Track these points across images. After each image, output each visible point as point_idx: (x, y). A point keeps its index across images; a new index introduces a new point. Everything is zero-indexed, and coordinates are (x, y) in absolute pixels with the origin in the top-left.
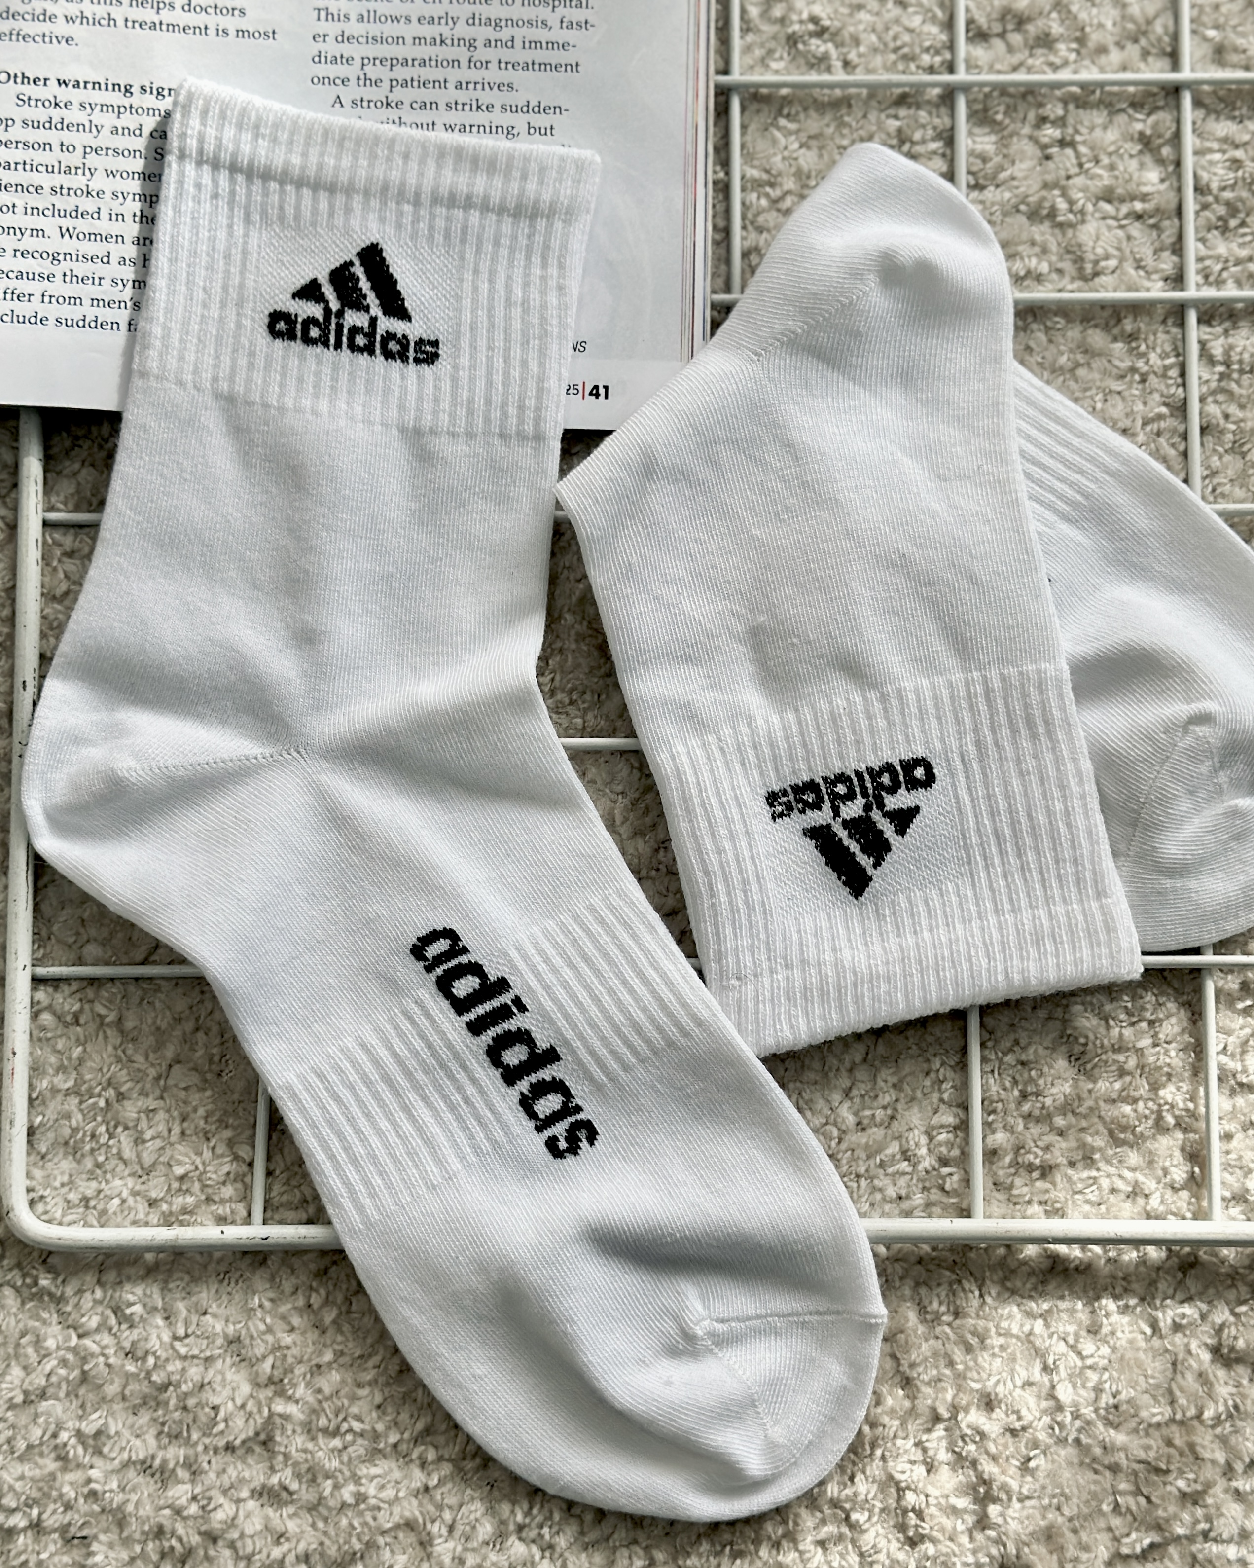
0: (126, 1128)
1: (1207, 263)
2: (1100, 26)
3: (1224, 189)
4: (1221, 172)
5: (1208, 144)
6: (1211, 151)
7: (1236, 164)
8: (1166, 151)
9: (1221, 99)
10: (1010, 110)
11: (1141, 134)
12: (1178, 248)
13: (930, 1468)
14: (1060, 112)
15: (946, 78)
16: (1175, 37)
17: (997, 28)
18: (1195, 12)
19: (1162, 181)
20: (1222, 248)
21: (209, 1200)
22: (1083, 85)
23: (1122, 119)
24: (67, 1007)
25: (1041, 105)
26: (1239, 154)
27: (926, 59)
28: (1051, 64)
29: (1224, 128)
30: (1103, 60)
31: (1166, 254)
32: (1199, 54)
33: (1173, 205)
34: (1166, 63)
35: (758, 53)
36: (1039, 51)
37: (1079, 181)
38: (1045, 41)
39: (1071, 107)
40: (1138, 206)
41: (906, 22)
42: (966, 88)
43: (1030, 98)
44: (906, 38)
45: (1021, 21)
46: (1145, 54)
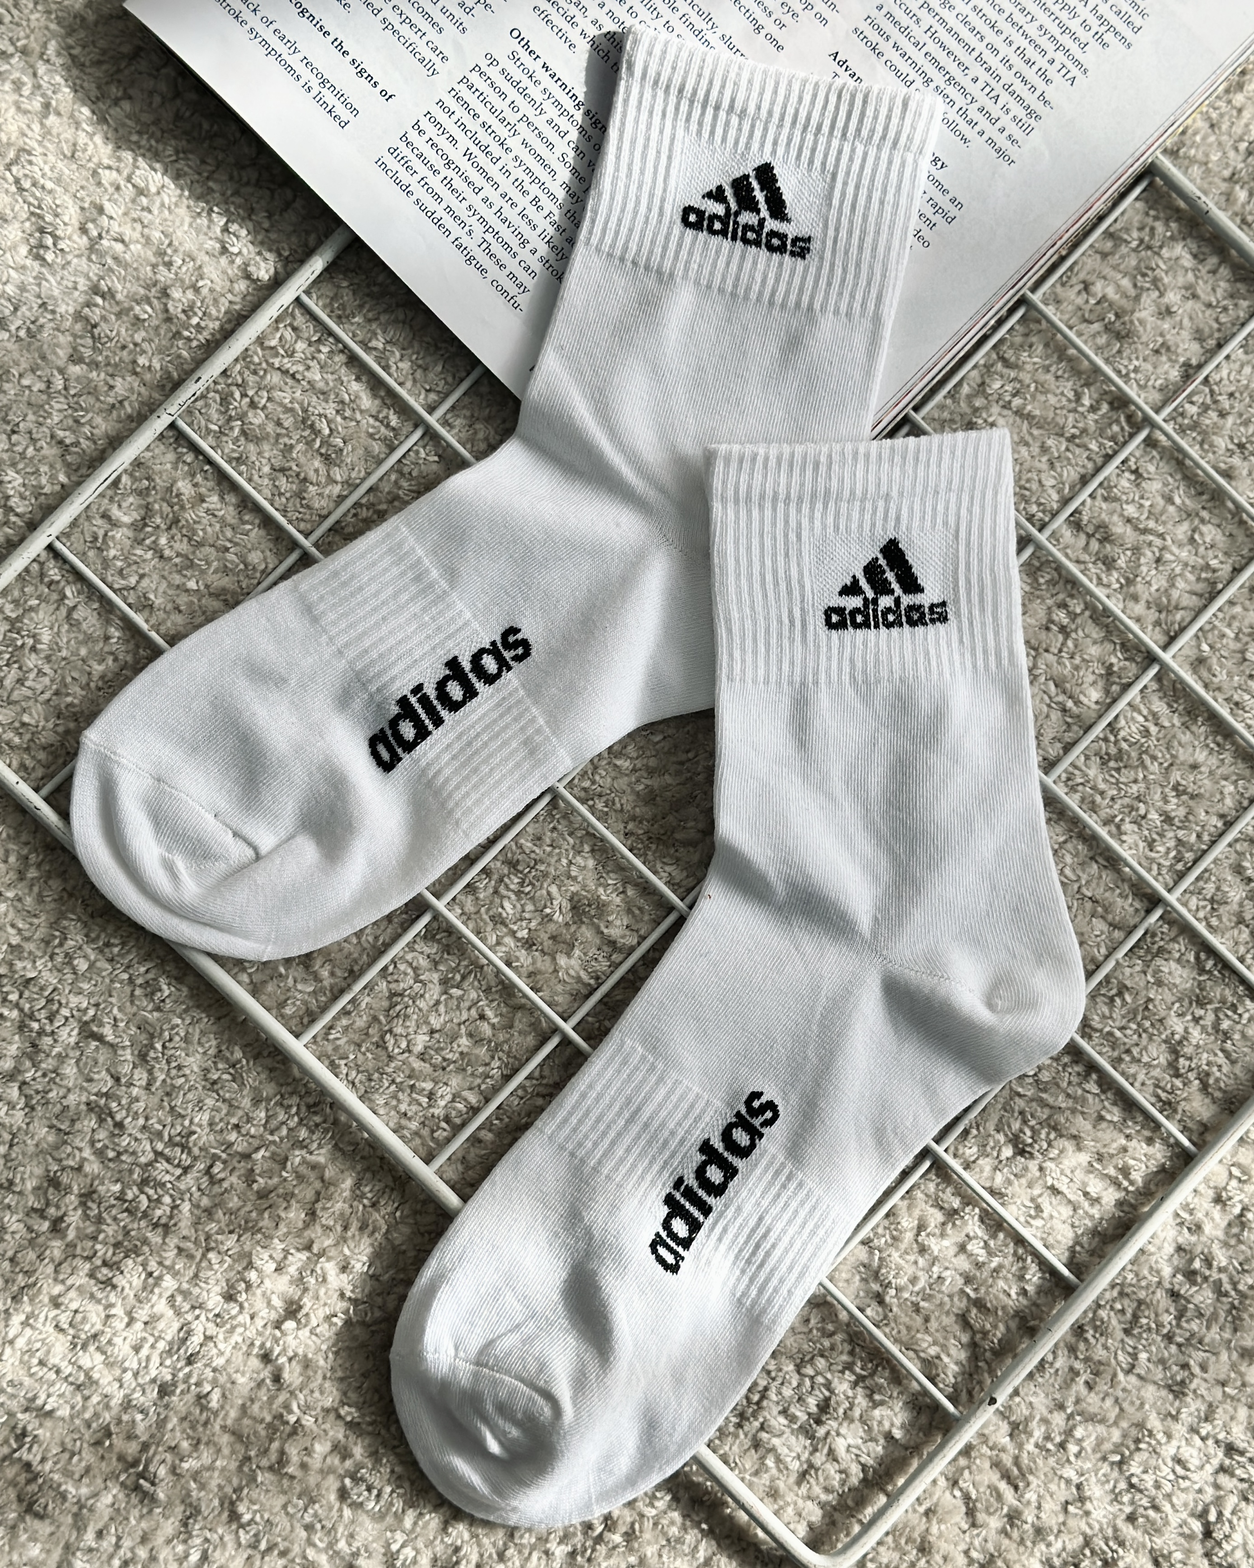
0: (20, 668)
1: (1076, 772)
2: (1149, 583)
3: (1125, 740)
4: (1134, 729)
5: (1142, 707)
6: (1140, 713)
7: (1146, 733)
8: (1115, 688)
9: (1174, 689)
10: (1052, 583)
11: (1112, 665)
12: (1068, 748)
13: (278, 1270)
14: (1078, 611)
15: (1034, 531)
16: (1183, 629)
17: (1090, 529)
18: (1208, 627)
19: (1097, 703)
20: (1092, 773)
21: (28, 749)
22: (1106, 609)
23: (1109, 647)
24: (51, 572)
25: (1072, 596)
26: (1153, 729)
27: (1034, 509)
28: (1099, 579)
29: (1159, 706)
30: (1131, 604)
31: (1059, 745)
32: (1187, 651)
33: (1088, 723)
34: (1163, 639)
35: (946, 415)
36: (1100, 565)
37: (1050, 657)
38: (1109, 563)
39: (1087, 613)
40: (1070, 704)
41: (1043, 476)
42: (1039, 547)
43: (1069, 587)
44: (1034, 486)
45: (1106, 539)
46: (1157, 623)
